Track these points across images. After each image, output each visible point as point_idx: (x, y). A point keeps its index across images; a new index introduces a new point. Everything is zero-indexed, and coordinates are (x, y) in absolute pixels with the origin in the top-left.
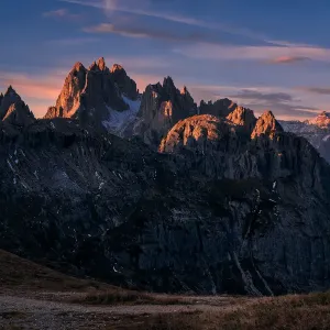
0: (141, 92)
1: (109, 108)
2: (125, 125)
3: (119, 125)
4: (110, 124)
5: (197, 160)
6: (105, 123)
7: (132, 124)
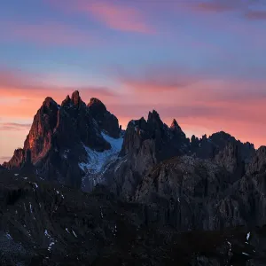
0: (124, 128)
1: (87, 149)
2: (105, 167)
3: (99, 168)
4: (88, 166)
5: (172, 209)
6: (82, 166)
7: (113, 165)
